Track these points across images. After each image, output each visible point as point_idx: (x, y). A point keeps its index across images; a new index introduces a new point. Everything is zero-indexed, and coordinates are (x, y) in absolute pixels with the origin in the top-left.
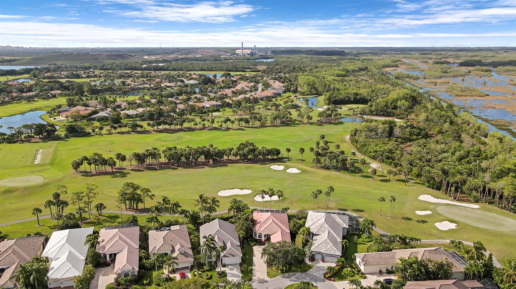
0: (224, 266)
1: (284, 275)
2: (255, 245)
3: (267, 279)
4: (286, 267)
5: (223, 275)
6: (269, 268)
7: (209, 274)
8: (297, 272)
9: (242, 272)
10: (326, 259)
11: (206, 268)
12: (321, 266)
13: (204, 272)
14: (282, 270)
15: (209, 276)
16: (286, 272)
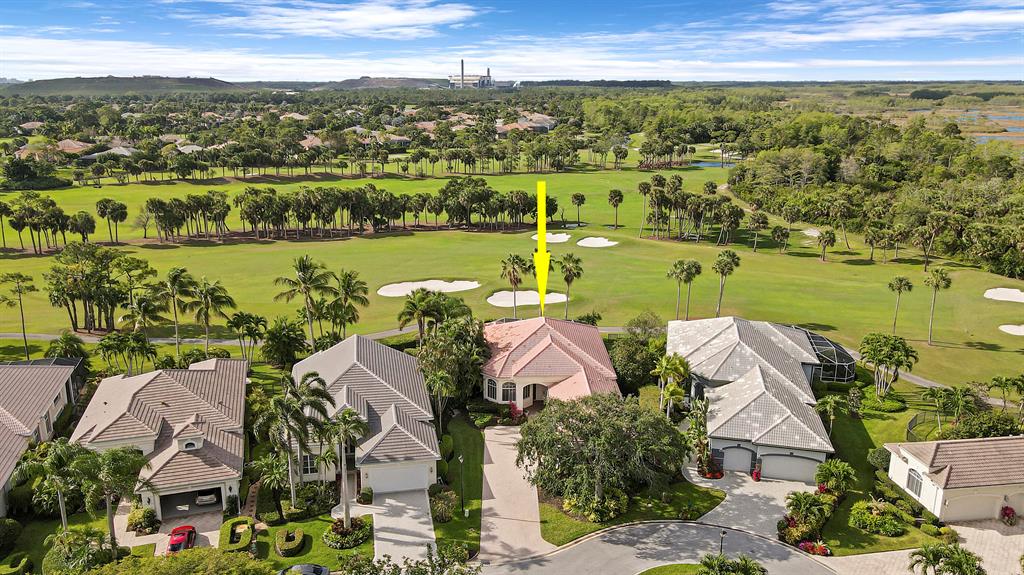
0: (367, 498)
1: (613, 532)
2: (492, 423)
3: (544, 548)
4: (614, 497)
5: (359, 533)
6: (547, 506)
7: (299, 529)
8: (661, 517)
9: (439, 521)
10: (769, 466)
11: (288, 507)
12: (757, 496)
13: (281, 522)
14: (602, 513)
15: (298, 539)
16: (620, 517)
